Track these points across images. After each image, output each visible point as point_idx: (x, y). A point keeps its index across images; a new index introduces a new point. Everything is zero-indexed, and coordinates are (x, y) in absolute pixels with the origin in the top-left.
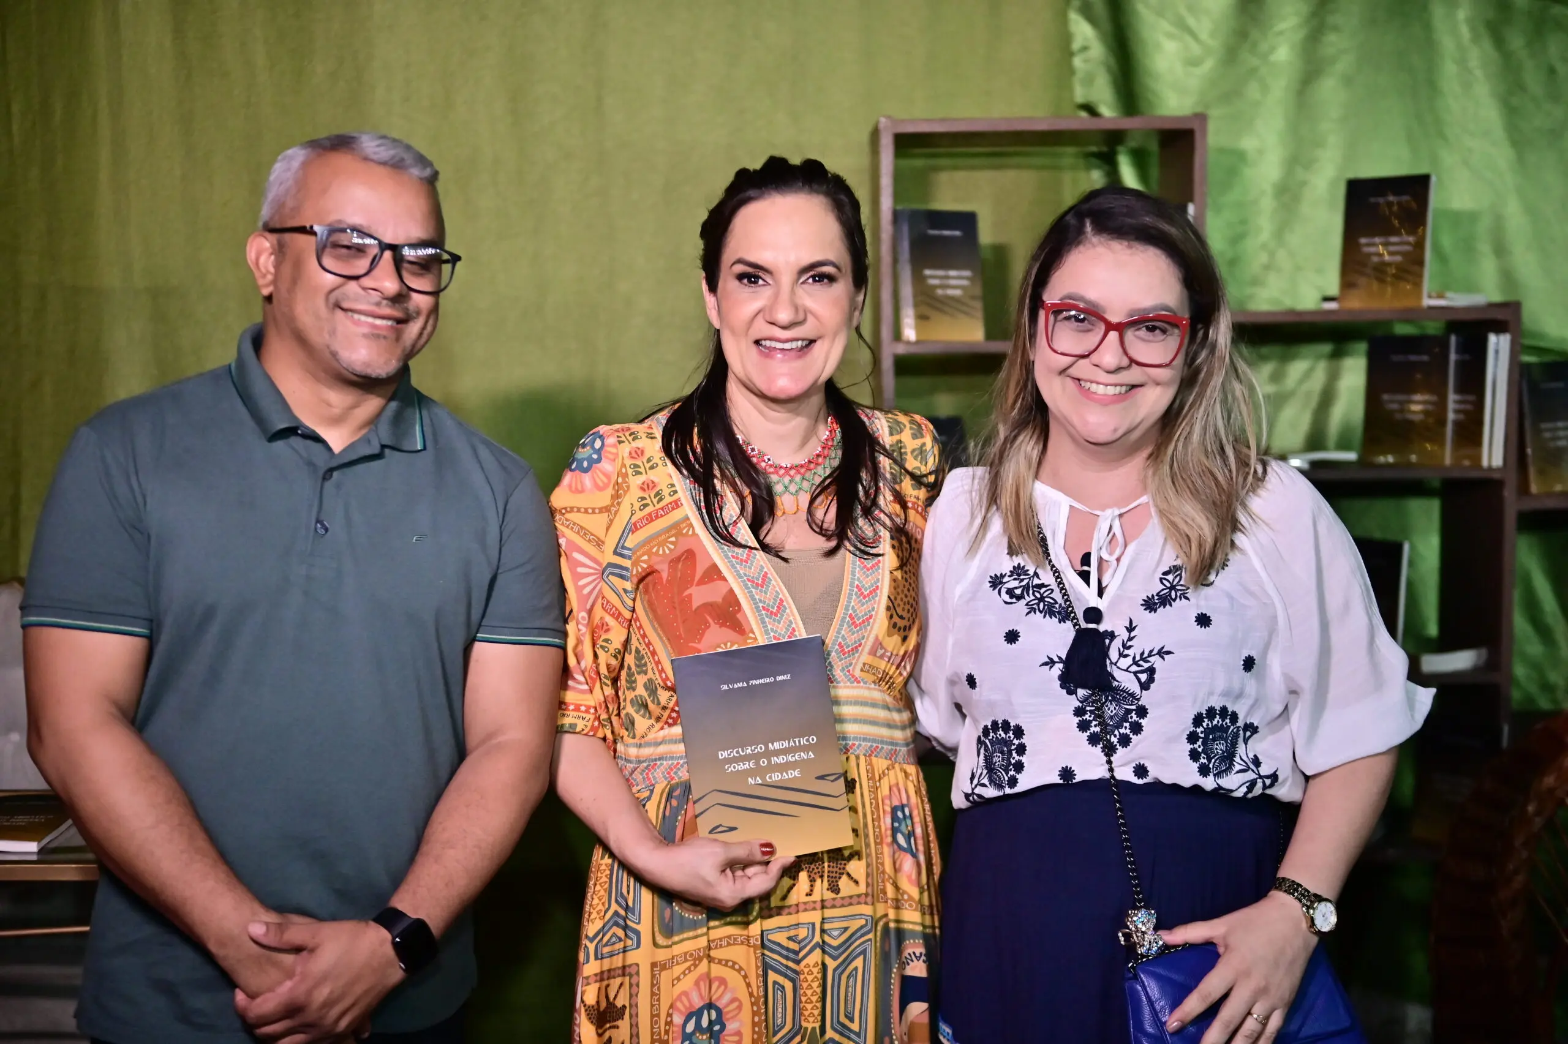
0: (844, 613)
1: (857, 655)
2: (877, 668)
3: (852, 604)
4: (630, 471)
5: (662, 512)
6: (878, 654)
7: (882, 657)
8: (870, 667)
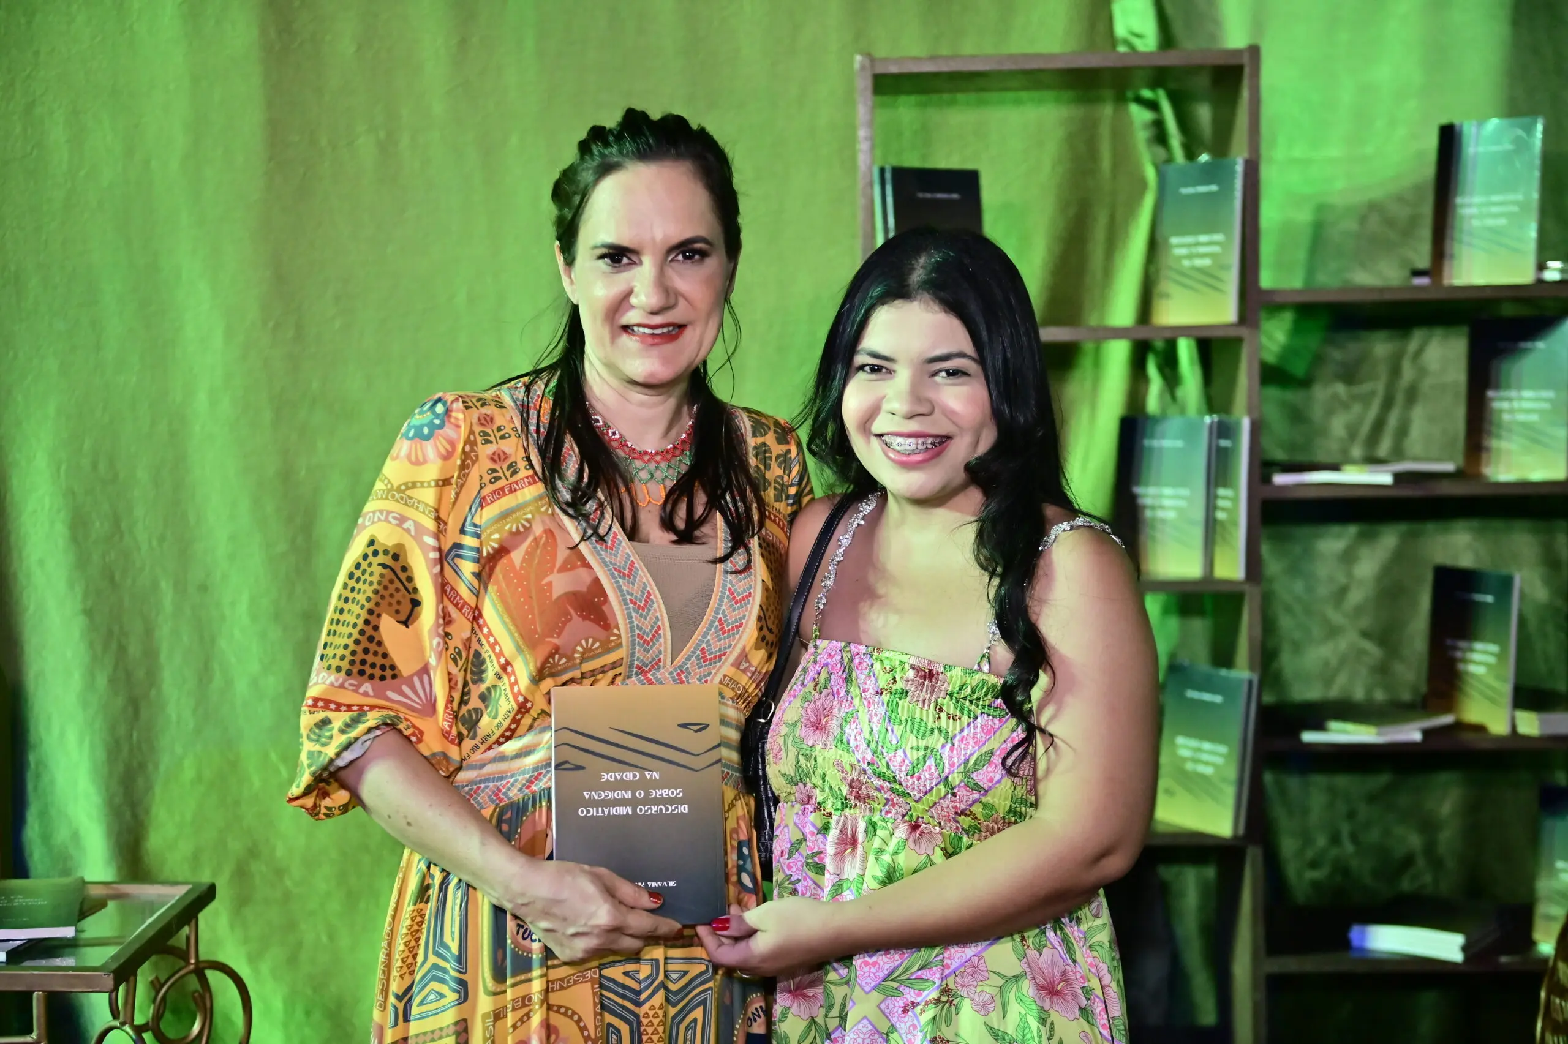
0: (714, 617)
1: (718, 665)
2: (738, 683)
3: (723, 607)
4: (479, 439)
5: (516, 486)
6: (742, 667)
7: (744, 671)
8: (730, 681)
